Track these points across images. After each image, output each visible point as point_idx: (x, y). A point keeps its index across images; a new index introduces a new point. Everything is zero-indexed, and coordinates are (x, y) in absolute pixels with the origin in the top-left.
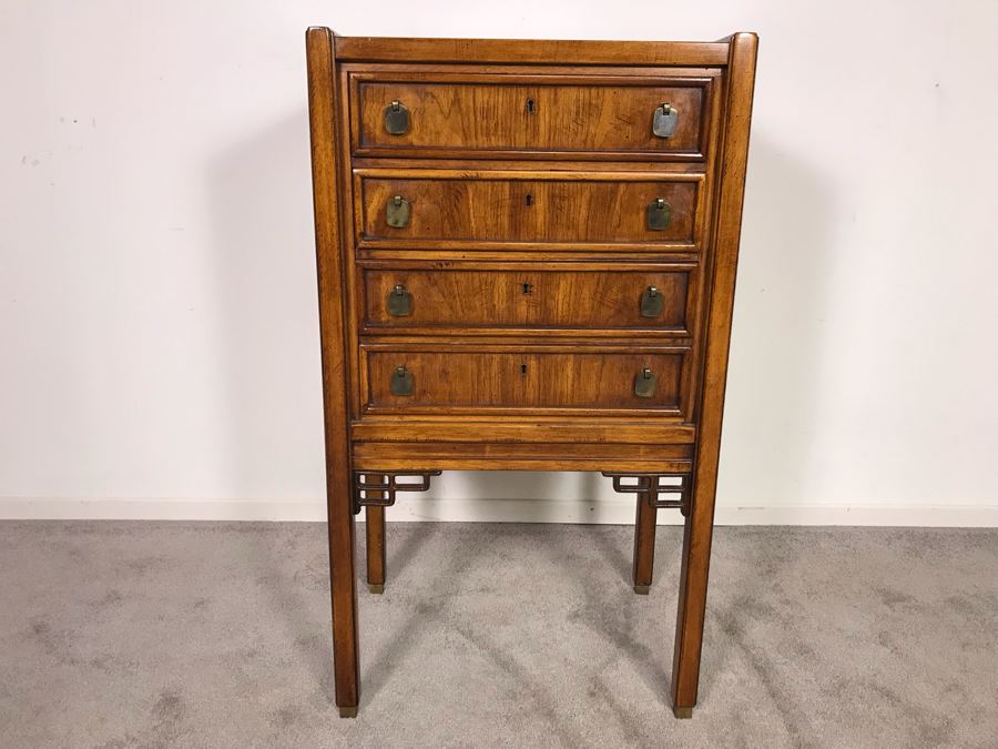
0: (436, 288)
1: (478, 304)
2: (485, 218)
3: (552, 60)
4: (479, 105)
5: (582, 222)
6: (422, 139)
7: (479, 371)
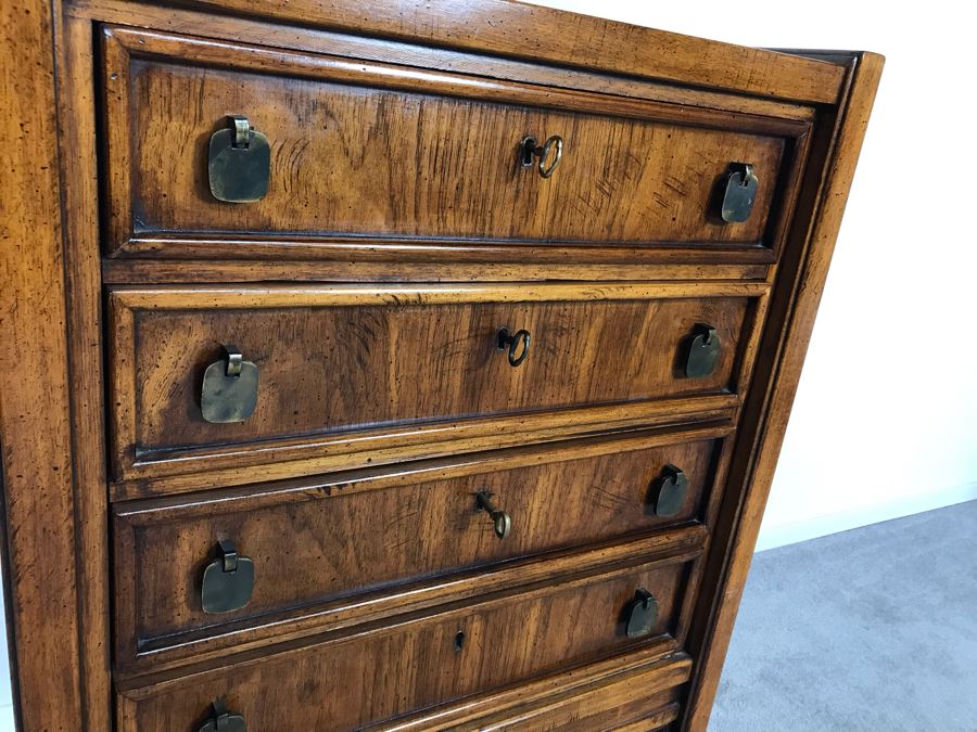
0: (307, 530)
1: (390, 546)
2: (418, 380)
3: (590, 62)
4: (428, 141)
5: (584, 373)
6: (294, 213)
7: (379, 665)
